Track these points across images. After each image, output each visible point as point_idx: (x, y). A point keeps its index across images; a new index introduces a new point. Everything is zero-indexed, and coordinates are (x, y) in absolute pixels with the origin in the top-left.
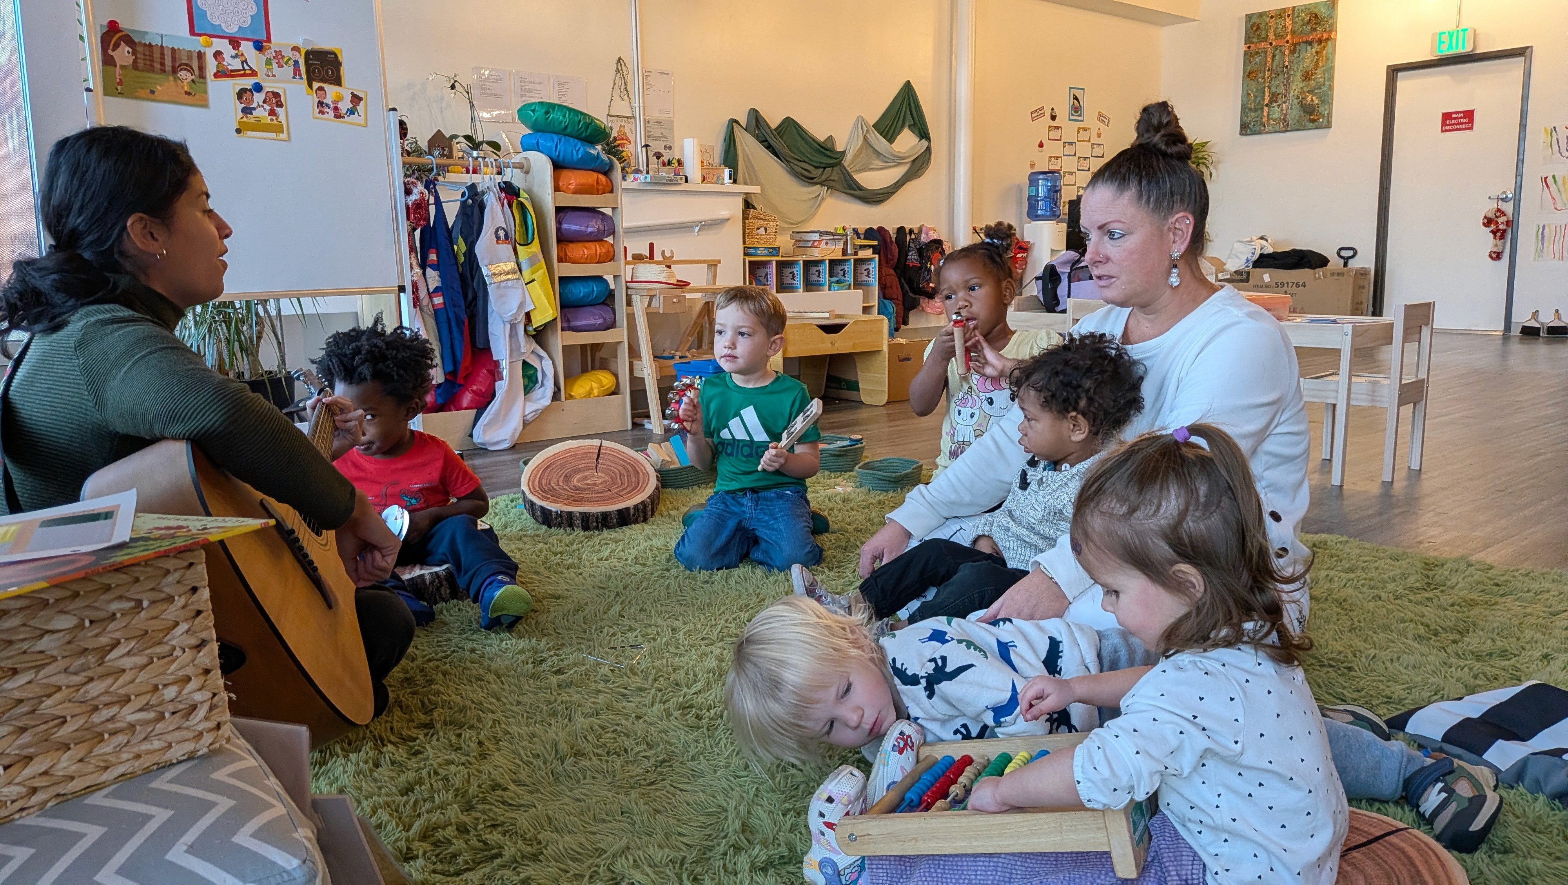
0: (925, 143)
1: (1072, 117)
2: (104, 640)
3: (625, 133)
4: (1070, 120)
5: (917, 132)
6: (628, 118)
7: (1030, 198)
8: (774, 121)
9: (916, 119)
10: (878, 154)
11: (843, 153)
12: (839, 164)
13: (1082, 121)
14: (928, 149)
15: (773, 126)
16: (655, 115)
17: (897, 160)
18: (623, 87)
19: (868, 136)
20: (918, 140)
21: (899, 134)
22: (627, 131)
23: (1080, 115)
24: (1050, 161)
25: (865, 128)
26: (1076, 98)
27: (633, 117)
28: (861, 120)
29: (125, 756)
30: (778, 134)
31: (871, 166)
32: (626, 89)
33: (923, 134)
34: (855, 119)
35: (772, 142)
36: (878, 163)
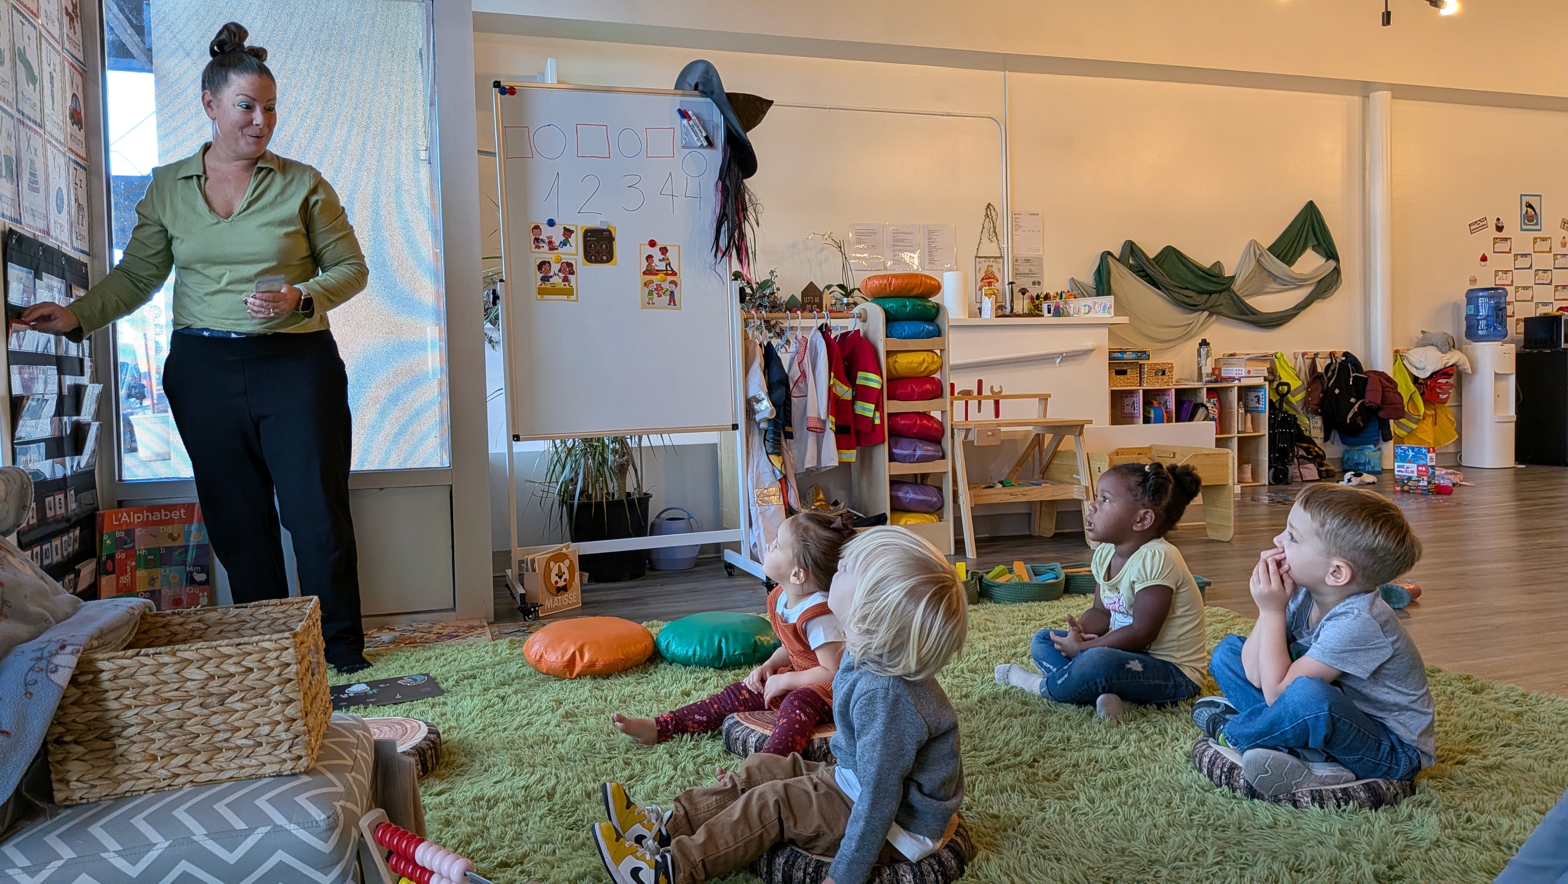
0: (1332, 264)
1: (1524, 227)
2: (224, 690)
3: (992, 273)
4: (1522, 230)
5: (1323, 253)
6: (996, 258)
7: (1468, 317)
8: (1152, 251)
9: (1321, 239)
10: (1275, 278)
11: (1232, 278)
12: (1228, 289)
13: (1540, 230)
14: (1337, 271)
15: (1151, 255)
16: (1024, 253)
17: (1298, 283)
18: (992, 230)
19: (1262, 259)
20: (1324, 260)
21: (1300, 255)
22: (995, 270)
23: (1537, 224)
24: (1496, 276)
25: (1258, 252)
26: (1530, 206)
27: (1002, 257)
28: (1254, 244)
29: (232, 765)
30: (1157, 263)
31: (1267, 290)
32: (995, 232)
33: (1331, 254)
34: (1245, 244)
35: (1149, 272)
36: (1275, 286)
